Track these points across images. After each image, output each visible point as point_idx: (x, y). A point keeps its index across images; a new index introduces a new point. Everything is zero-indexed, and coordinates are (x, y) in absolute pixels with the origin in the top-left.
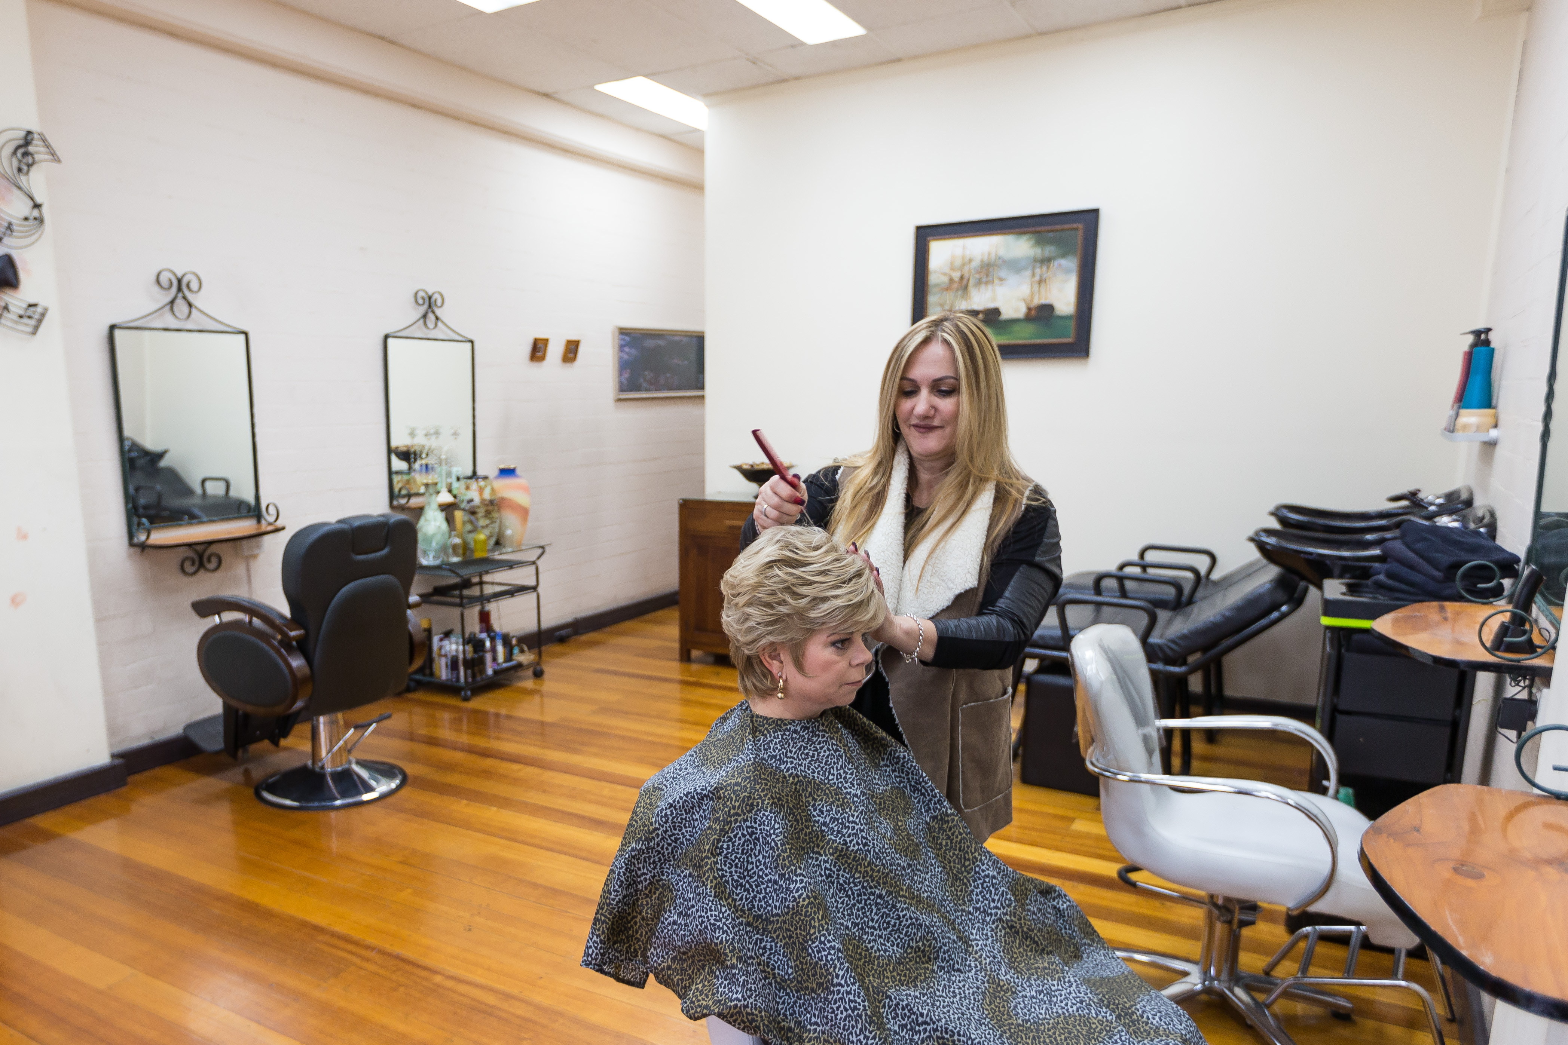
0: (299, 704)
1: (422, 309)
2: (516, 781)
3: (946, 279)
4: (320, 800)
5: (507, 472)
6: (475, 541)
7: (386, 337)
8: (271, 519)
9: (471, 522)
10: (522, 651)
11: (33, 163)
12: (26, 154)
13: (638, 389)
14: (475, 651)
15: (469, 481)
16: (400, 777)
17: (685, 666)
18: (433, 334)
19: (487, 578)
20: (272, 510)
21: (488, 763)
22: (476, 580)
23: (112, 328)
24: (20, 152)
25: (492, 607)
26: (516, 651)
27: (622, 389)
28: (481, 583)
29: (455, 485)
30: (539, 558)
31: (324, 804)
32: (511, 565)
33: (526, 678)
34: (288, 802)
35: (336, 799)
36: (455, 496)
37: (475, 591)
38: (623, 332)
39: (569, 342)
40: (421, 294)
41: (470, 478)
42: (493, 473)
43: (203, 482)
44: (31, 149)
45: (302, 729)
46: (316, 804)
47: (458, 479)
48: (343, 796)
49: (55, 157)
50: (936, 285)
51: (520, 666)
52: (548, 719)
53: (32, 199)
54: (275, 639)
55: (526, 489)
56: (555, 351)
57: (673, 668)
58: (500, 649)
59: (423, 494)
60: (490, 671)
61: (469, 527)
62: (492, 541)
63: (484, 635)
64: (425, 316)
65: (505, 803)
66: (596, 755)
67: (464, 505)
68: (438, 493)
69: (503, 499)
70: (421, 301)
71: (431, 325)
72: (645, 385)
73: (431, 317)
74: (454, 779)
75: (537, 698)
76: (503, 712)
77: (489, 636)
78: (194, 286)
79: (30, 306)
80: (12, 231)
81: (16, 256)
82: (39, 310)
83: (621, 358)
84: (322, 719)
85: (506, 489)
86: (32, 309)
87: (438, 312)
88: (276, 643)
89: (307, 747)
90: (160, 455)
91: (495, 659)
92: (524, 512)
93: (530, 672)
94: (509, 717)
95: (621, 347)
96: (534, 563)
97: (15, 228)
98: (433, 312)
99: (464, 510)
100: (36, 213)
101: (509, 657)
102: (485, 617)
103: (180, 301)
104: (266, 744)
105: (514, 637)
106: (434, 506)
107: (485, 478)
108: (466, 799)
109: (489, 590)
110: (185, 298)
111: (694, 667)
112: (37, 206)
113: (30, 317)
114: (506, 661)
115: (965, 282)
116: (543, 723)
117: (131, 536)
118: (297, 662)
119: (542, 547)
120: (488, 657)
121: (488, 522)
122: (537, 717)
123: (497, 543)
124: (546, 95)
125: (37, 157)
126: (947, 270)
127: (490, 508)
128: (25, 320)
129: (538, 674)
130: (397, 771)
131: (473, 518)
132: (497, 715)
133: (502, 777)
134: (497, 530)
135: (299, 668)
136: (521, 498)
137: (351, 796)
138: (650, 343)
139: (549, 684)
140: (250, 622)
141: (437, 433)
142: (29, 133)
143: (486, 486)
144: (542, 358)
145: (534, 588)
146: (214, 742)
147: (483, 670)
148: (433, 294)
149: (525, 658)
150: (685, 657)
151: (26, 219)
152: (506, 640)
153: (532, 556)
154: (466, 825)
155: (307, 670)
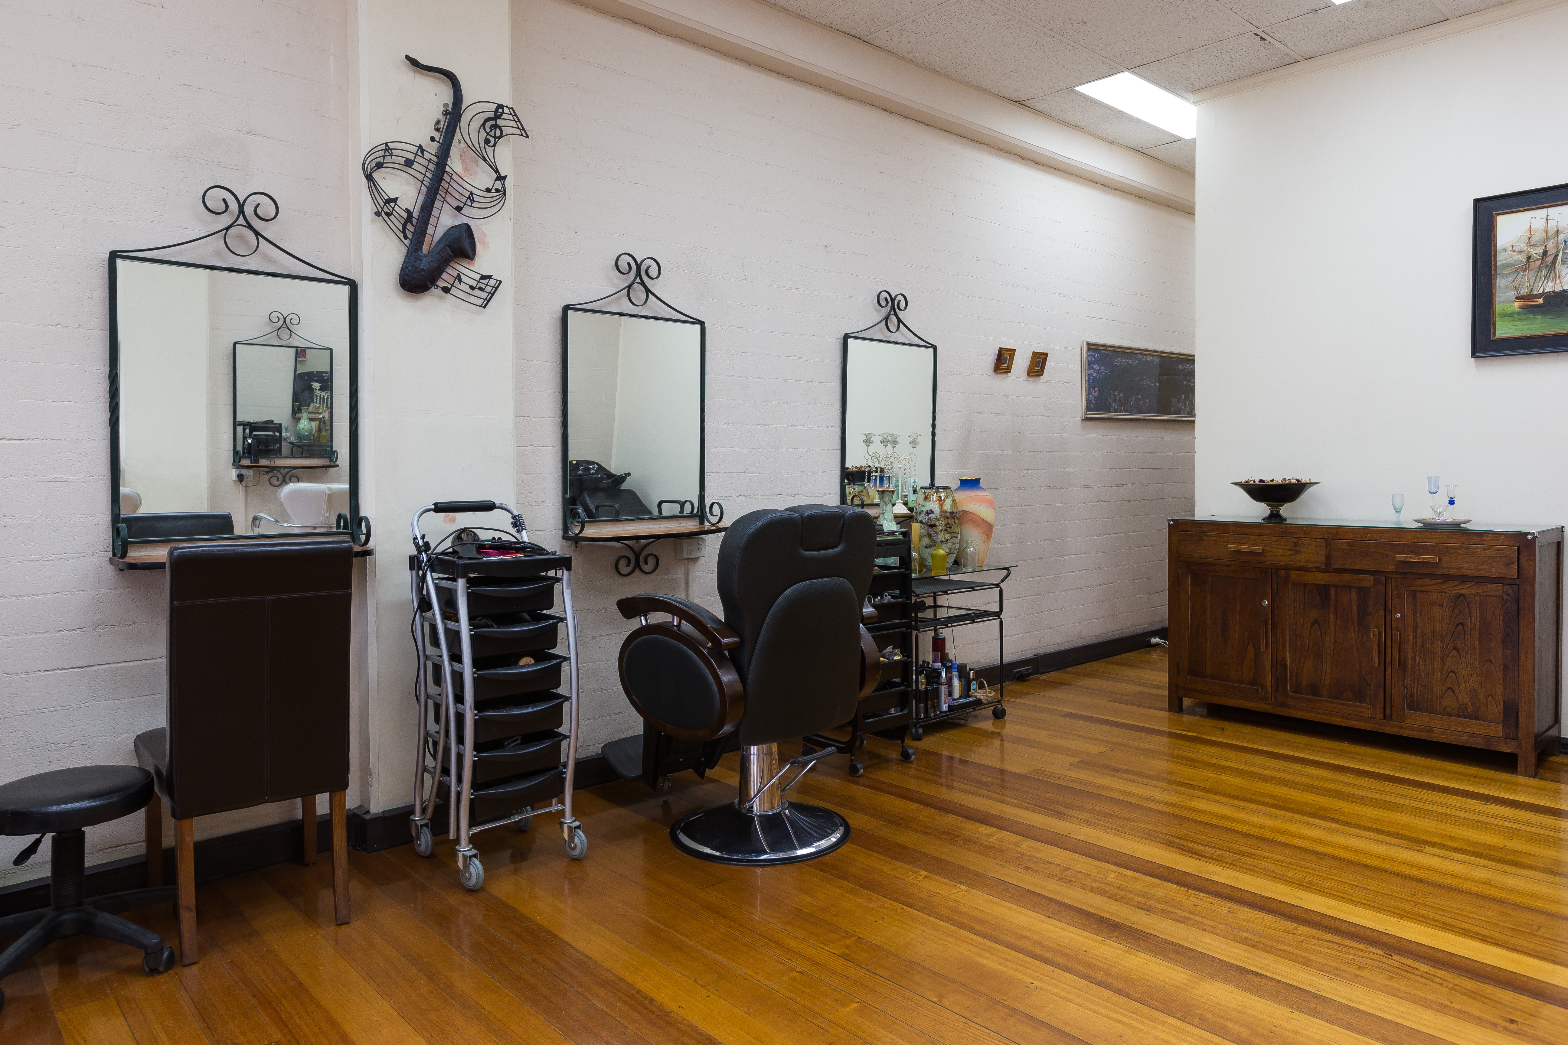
0: (727, 728)
1: (884, 311)
2: (987, 850)
3: (1522, 258)
4: (744, 852)
5: (970, 484)
6: (933, 556)
7: (846, 337)
8: (714, 520)
9: (929, 536)
10: (981, 686)
11: (501, 136)
12: (495, 126)
13: (1108, 410)
14: (928, 683)
15: (928, 491)
16: (842, 829)
17: (1175, 716)
18: (894, 337)
19: (942, 600)
20: (716, 509)
21: (950, 820)
22: (929, 602)
23: (567, 308)
24: (489, 124)
25: (946, 633)
26: (974, 685)
27: (1089, 409)
28: (935, 606)
29: (912, 497)
30: (1002, 581)
31: (748, 857)
32: (972, 587)
33: (985, 718)
34: (708, 851)
35: (765, 853)
36: (911, 509)
37: (929, 614)
38: (1092, 347)
39: (1035, 354)
40: (885, 295)
41: (929, 488)
42: (955, 484)
43: (660, 504)
44: (500, 122)
45: (731, 758)
46: (740, 857)
47: (915, 491)
48: (773, 850)
49: (524, 133)
50: (1508, 266)
51: (978, 702)
52: (1008, 767)
53: (497, 171)
54: (705, 647)
55: (991, 503)
56: (1021, 363)
57: (1161, 719)
58: (956, 682)
59: (878, 505)
60: (945, 707)
61: (926, 541)
62: (951, 559)
63: (938, 665)
64: (887, 319)
65: (977, 880)
66: (1088, 823)
67: (920, 518)
68: (894, 505)
69: (965, 512)
70: (883, 303)
71: (893, 326)
72: (1114, 405)
73: (893, 318)
74: (909, 838)
75: (997, 742)
76: (957, 755)
77: (944, 665)
78: (653, 272)
79: (483, 277)
80: (473, 201)
81: (473, 224)
82: (492, 282)
83: (1089, 375)
84: (754, 749)
85: (969, 501)
86: (485, 281)
87: (901, 315)
88: (705, 651)
89: (734, 780)
90: (622, 479)
91: (950, 694)
92: (987, 528)
93: (989, 711)
94: (963, 762)
95: (1090, 364)
96: (998, 585)
97: (476, 198)
98: (896, 315)
99: (921, 522)
100: (498, 185)
101: (966, 691)
102: (939, 644)
103: (637, 286)
104: (689, 774)
105: (971, 670)
106: (889, 516)
107: (946, 488)
108: (925, 870)
109: (942, 614)
110: (643, 283)
111: (1186, 718)
112: (501, 178)
113: (481, 289)
114: (961, 697)
115: (1550, 259)
116: (1002, 771)
117: (565, 529)
118: (728, 677)
119: (1007, 569)
120: (944, 689)
121: (948, 536)
122: (996, 764)
123: (956, 563)
124: (1019, 103)
125: (506, 131)
126: (1522, 246)
127: (951, 521)
128: (477, 292)
129: (999, 715)
130: (837, 820)
131: (931, 531)
132: (951, 759)
133: (968, 842)
134: (957, 546)
135: (729, 683)
136: (985, 512)
137: (782, 851)
138: (1120, 362)
139: (1010, 728)
140: (679, 626)
141: (895, 442)
142: (500, 106)
143: (947, 497)
144: (1007, 370)
145: (997, 615)
146: (632, 769)
147: (938, 705)
148: (896, 296)
149: (984, 694)
150: (1175, 706)
151: (488, 190)
152: (963, 671)
153: (996, 577)
154: (929, 908)
155: (739, 687)
